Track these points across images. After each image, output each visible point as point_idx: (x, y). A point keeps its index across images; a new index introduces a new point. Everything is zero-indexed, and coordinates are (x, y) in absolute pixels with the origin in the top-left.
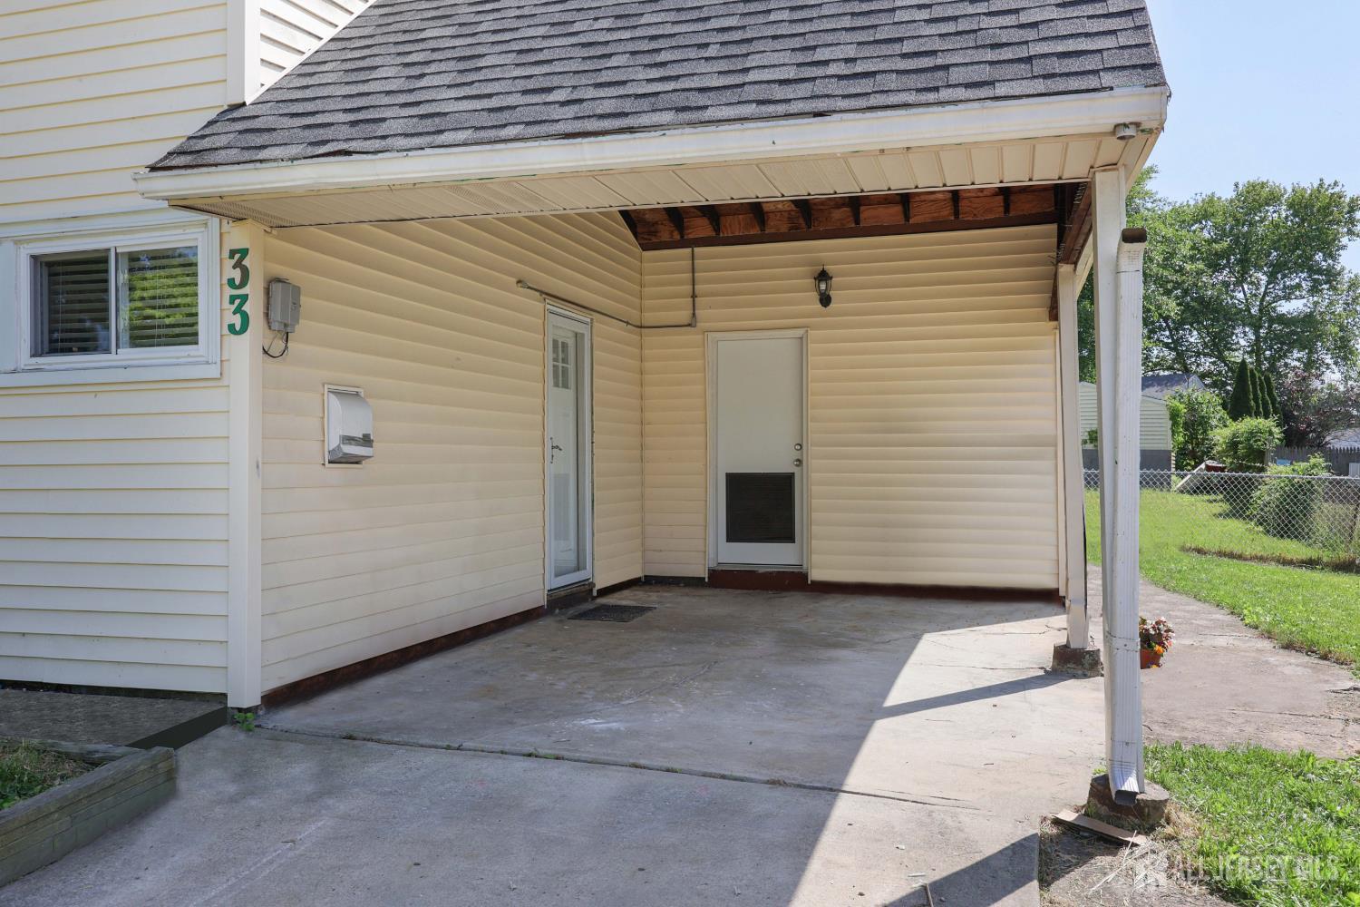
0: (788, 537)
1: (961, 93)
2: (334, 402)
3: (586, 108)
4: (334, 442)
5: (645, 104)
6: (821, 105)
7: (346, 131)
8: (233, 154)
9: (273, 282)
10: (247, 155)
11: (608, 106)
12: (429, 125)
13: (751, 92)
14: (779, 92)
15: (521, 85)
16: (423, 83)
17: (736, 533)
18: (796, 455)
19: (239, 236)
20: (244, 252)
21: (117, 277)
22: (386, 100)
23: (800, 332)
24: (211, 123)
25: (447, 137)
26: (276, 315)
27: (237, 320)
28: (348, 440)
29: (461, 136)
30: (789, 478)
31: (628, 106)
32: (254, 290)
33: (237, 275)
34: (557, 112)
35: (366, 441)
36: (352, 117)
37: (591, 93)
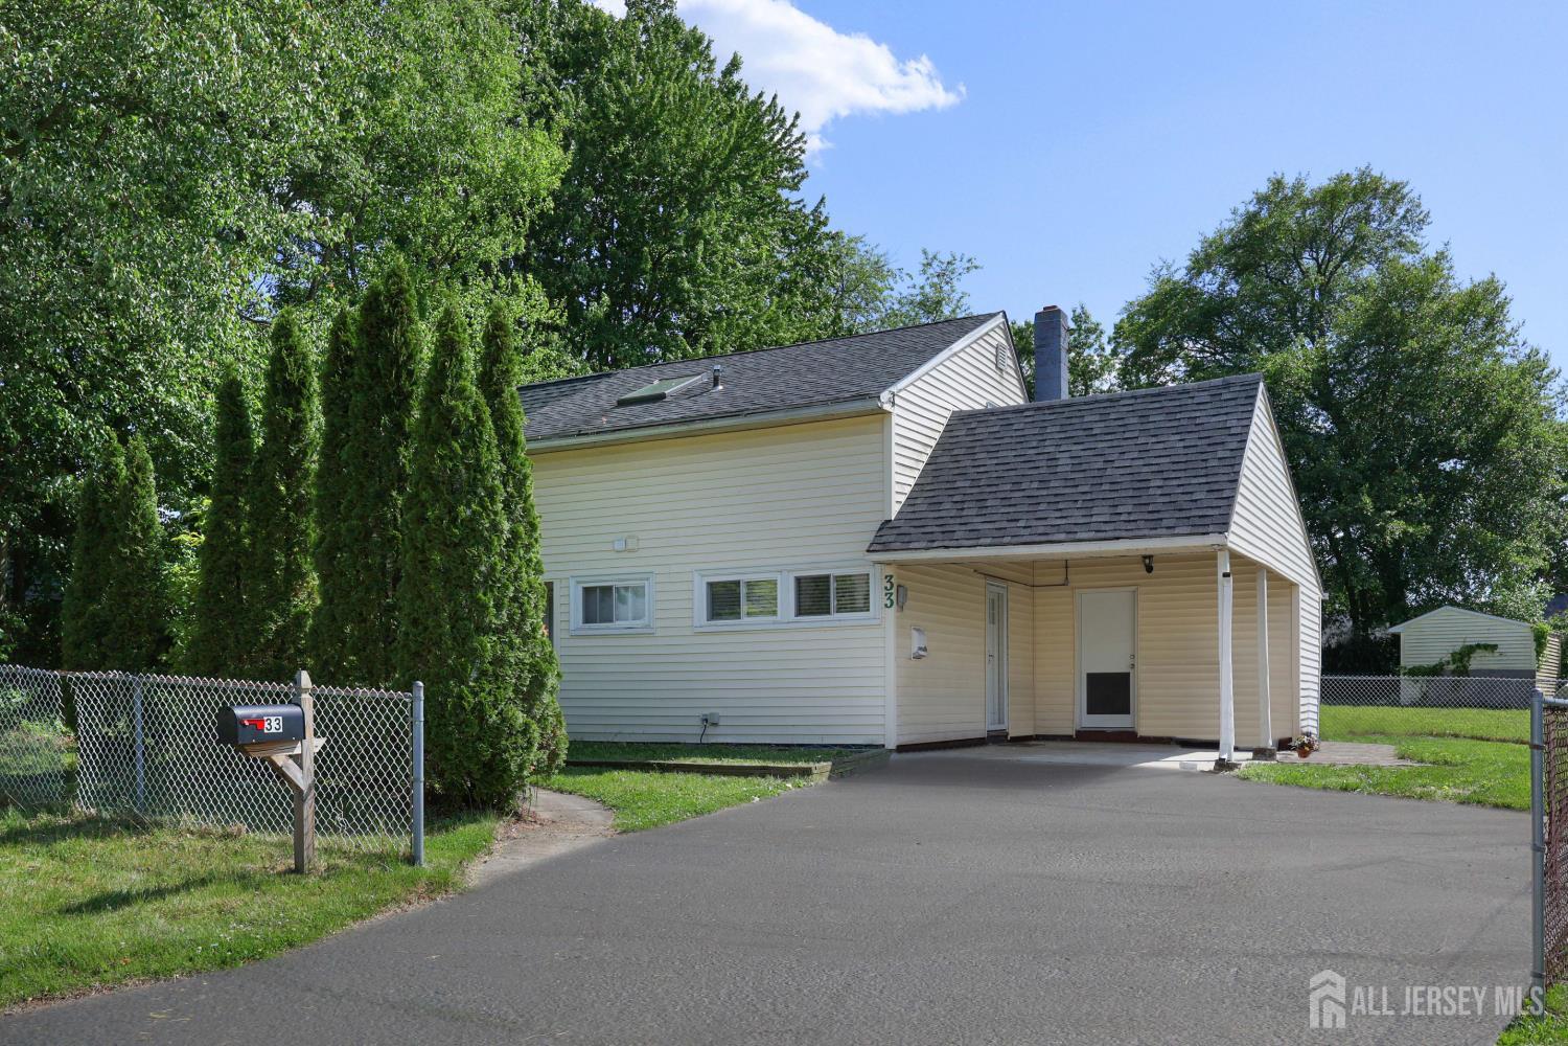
0: (1127, 711)
1: (1164, 531)
2: (915, 633)
3: (1034, 530)
4: (915, 649)
5: (1054, 530)
6: (1117, 534)
7: (940, 536)
8: (898, 545)
9: (899, 586)
10: (904, 546)
11: (1041, 530)
12: (973, 535)
13: (1094, 527)
14: (1104, 527)
15: (1005, 517)
16: (965, 513)
17: (1092, 709)
18: (1131, 662)
19: (889, 571)
20: (891, 577)
21: (833, 585)
22: (952, 521)
23: (1134, 588)
24: (880, 529)
25: (982, 541)
26: (901, 599)
27: (888, 603)
28: (920, 649)
29: (988, 541)
30: (1128, 674)
31: (1048, 530)
32: (894, 591)
33: (889, 586)
34: (1023, 532)
35: (925, 649)
36: (941, 529)
37: (1035, 523)
